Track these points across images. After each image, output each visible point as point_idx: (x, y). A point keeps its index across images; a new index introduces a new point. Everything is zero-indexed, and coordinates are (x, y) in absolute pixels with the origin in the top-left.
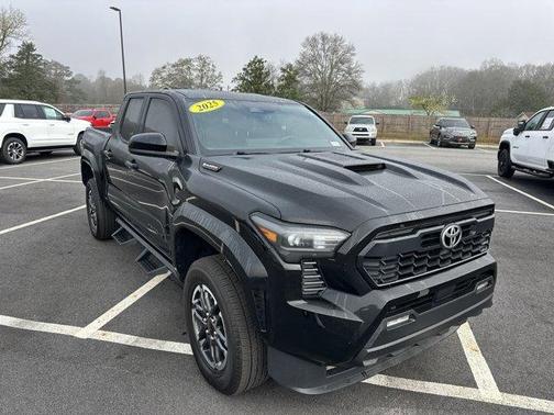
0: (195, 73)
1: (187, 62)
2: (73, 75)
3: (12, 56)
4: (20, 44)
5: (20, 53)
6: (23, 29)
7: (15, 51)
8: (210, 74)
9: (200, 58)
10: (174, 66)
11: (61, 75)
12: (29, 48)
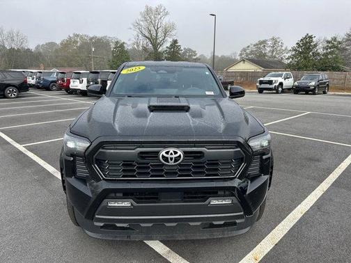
0: (268, 49)
1: (264, 42)
2: (198, 56)
3: (167, 47)
4: (171, 40)
5: (171, 45)
6: (173, 33)
7: (168, 44)
8: (279, 49)
9: (273, 39)
10: (255, 45)
11: (192, 55)
12: (175, 42)
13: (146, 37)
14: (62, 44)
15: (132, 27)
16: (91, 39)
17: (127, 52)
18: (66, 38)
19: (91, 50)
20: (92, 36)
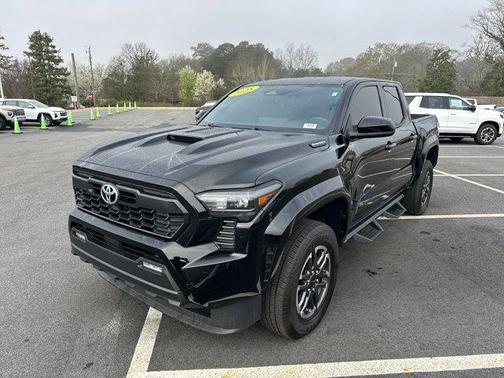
13: (494, 37)
14: (358, 59)
15: (469, 23)
16: (400, 49)
17: (452, 65)
18: (364, 50)
19: (393, 65)
20: (401, 45)
